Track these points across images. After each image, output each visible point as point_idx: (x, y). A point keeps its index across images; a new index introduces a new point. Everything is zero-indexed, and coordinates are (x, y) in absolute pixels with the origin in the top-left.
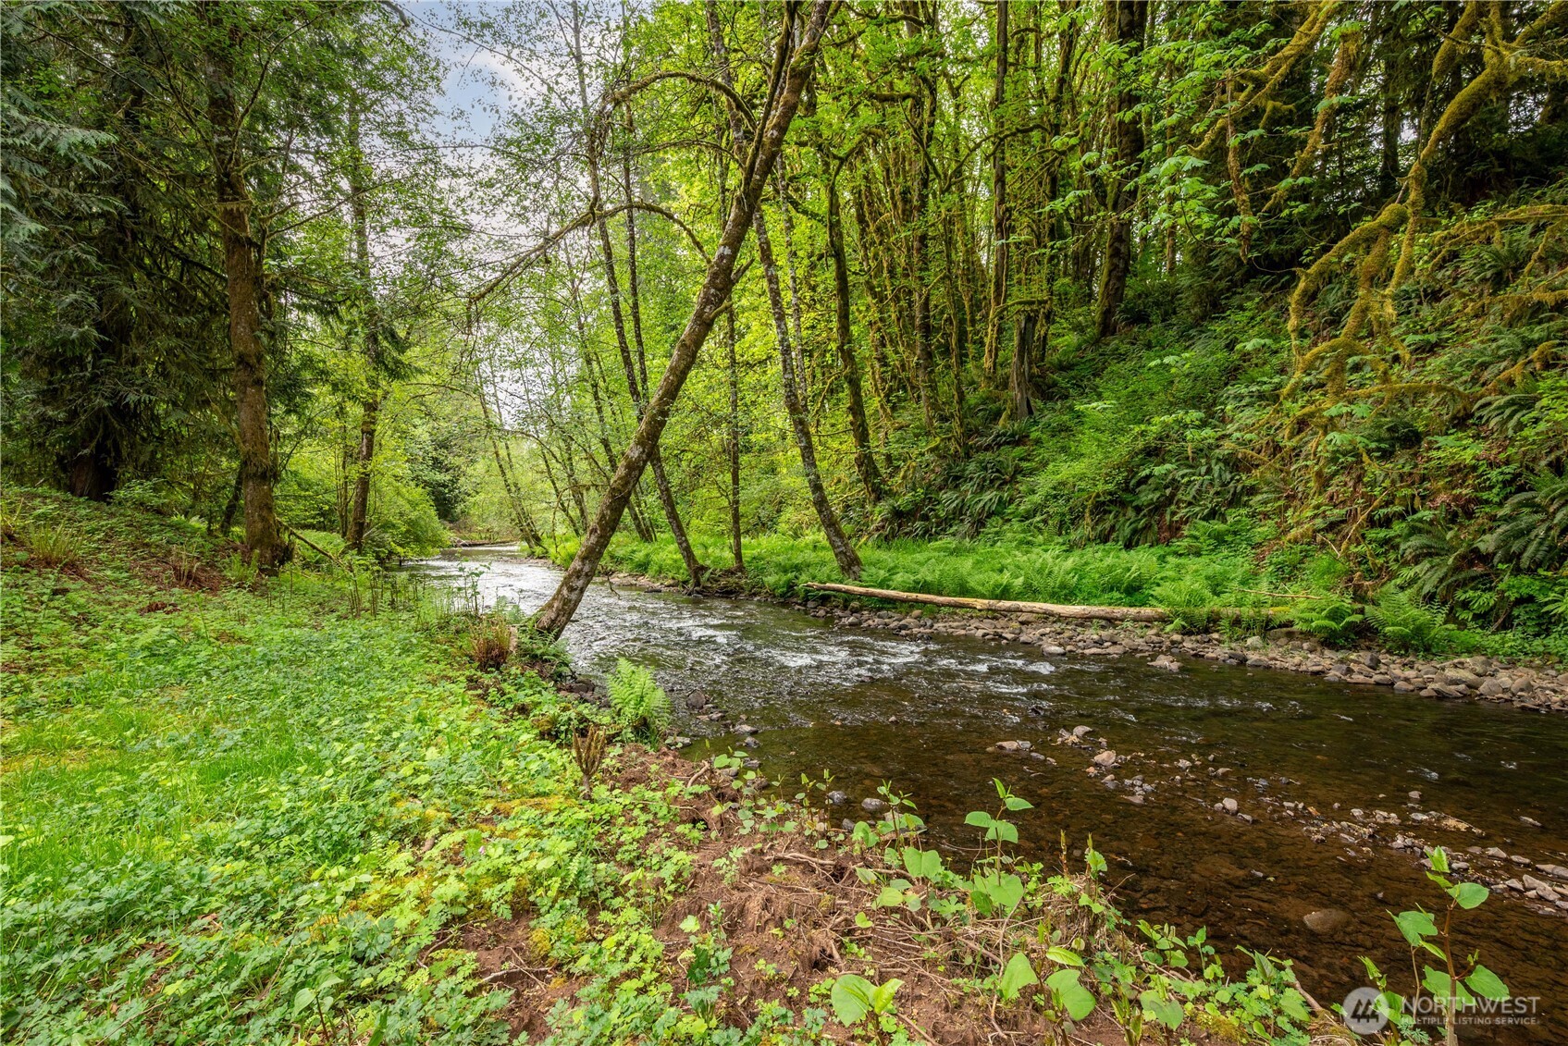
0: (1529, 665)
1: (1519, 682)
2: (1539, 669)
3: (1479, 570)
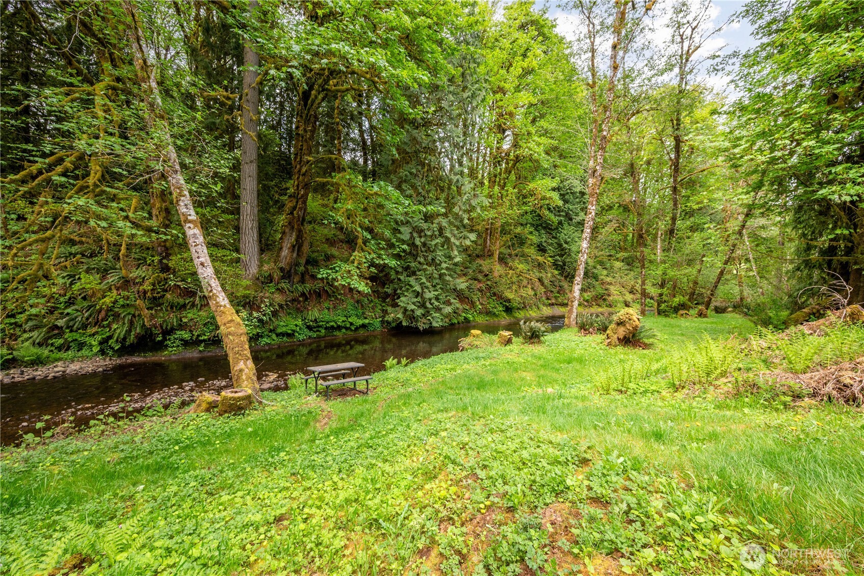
0: (78, 361)
1: (78, 367)
2: (81, 361)
3: (56, 332)
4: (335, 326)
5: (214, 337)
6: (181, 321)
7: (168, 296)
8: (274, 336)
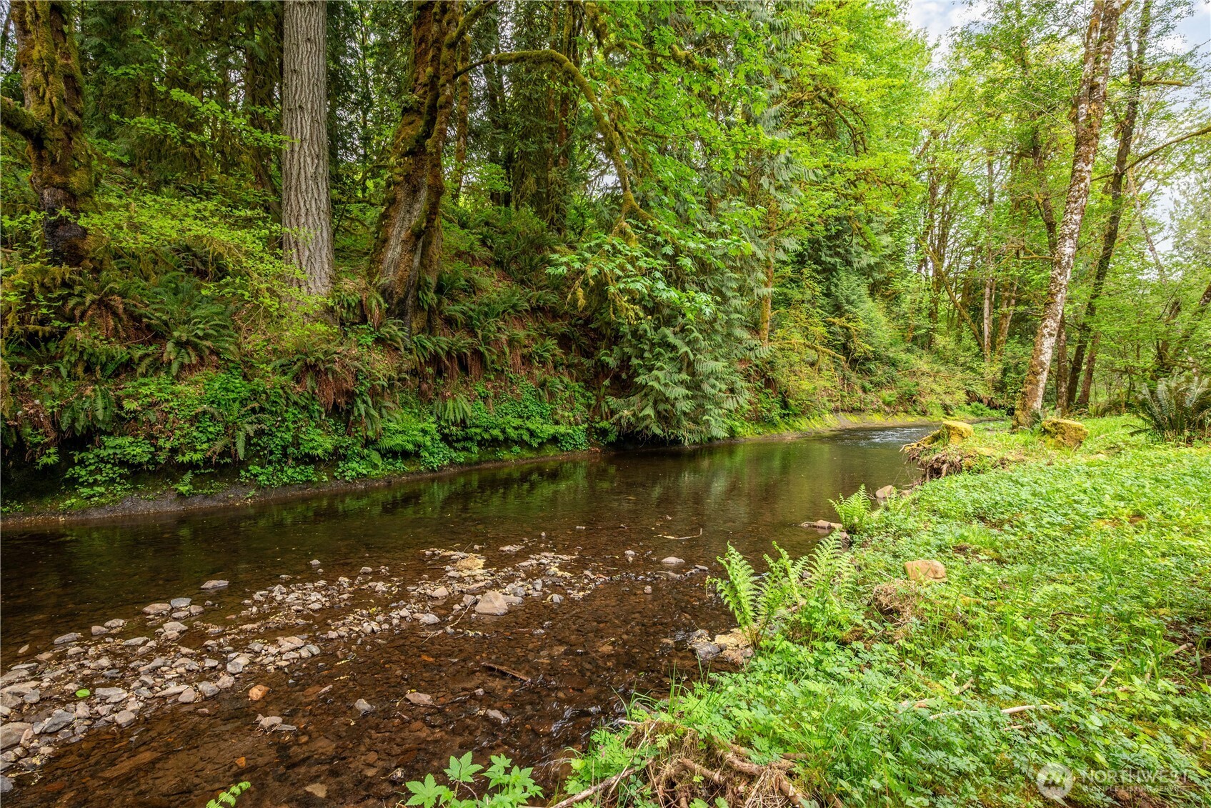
4: (501, 437)
5: (222, 455)
6: (121, 407)
7: (78, 334)
8: (375, 457)
